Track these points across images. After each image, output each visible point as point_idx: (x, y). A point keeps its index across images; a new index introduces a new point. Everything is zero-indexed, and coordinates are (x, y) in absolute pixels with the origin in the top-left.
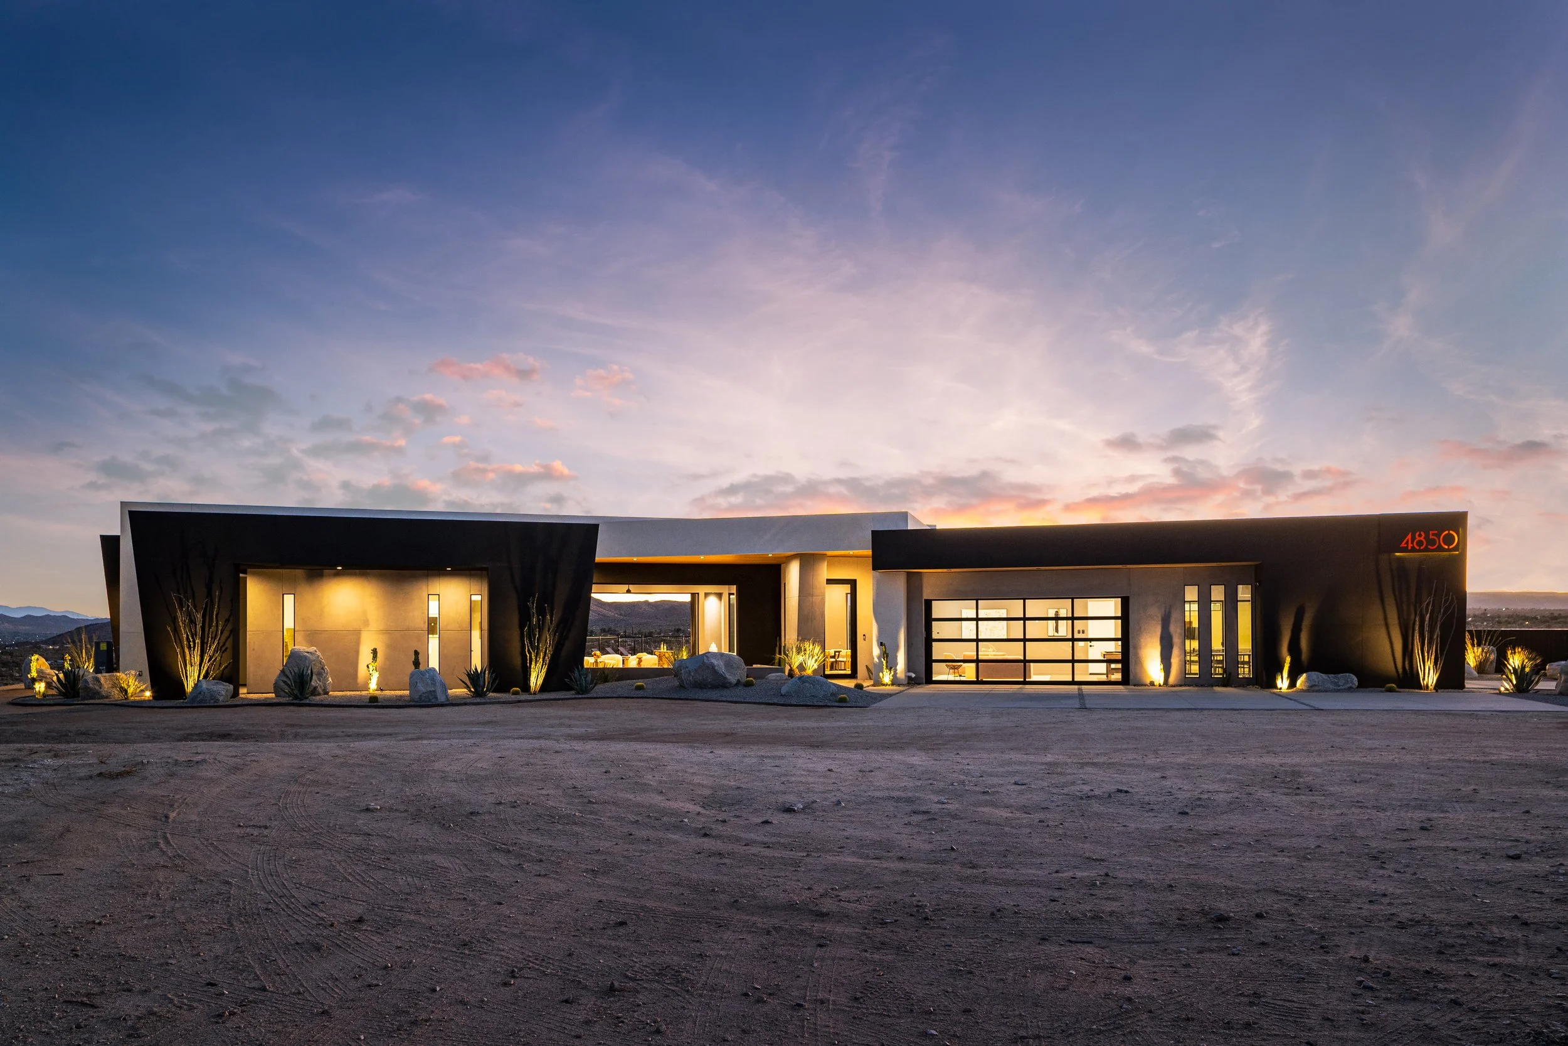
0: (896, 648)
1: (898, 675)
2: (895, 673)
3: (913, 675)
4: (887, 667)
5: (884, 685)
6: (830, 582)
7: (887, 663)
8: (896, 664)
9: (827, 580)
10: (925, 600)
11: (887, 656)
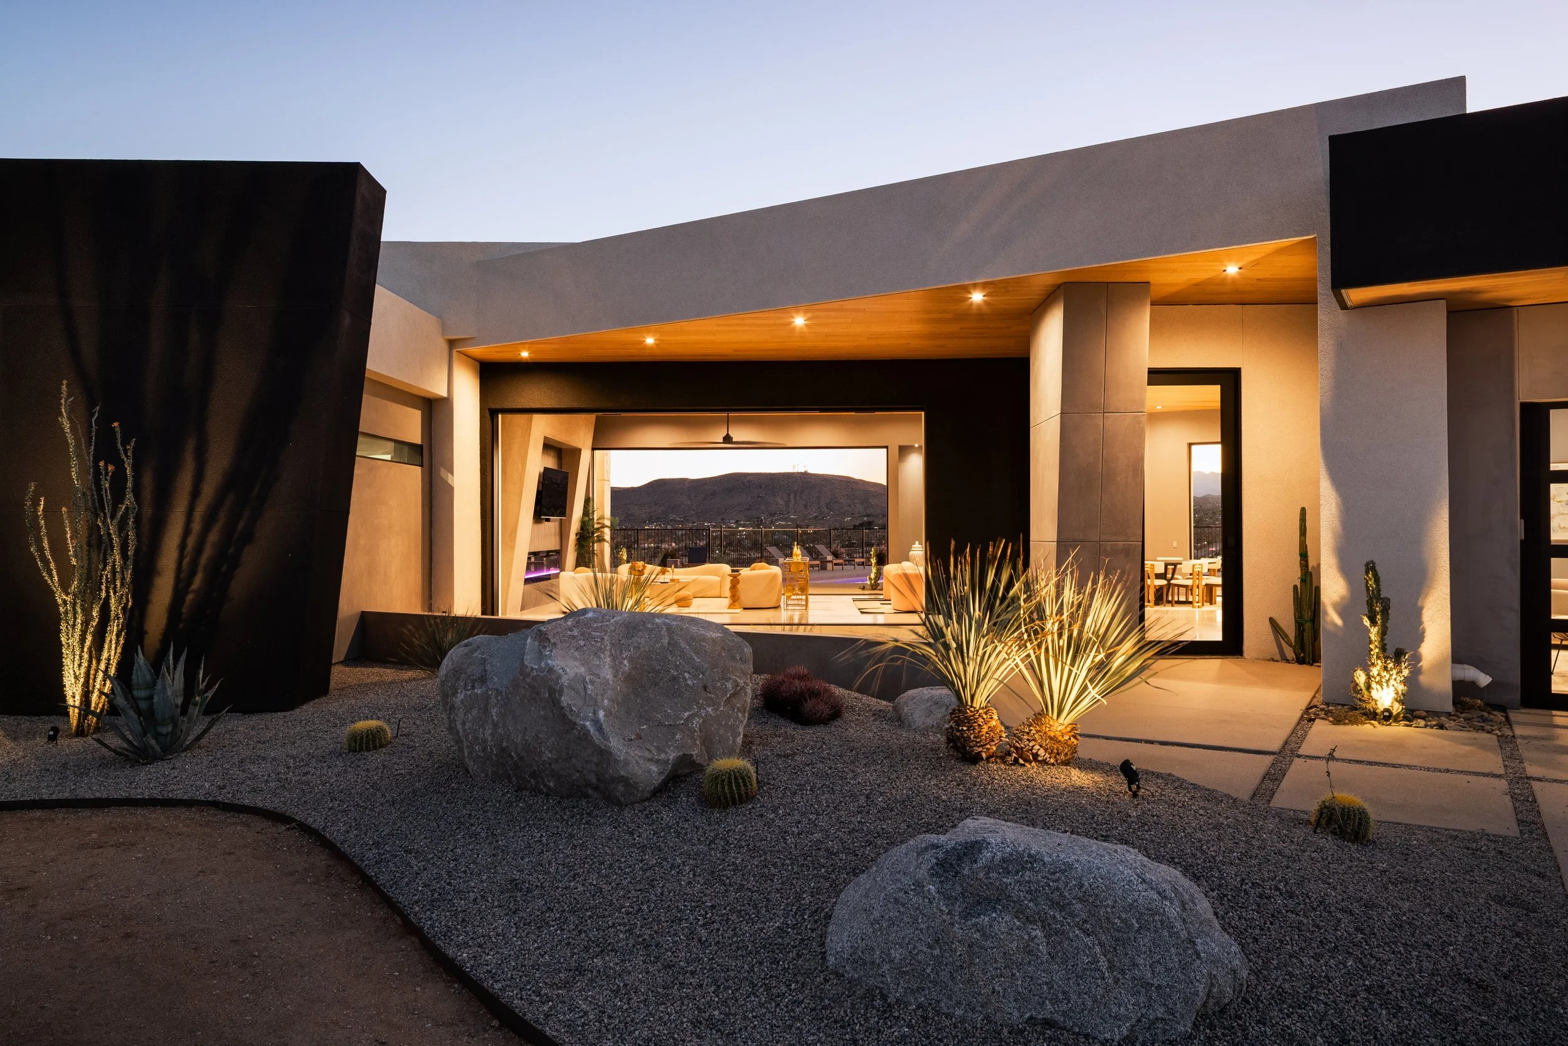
0: (1420, 582)
1: (1423, 679)
2: (1416, 671)
3: (1484, 680)
4: (1383, 648)
5: (1372, 715)
6: (1159, 376)
7: (1383, 633)
8: (1420, 638)
9: (1152, 372)
10: (1524, 406)
11: (1385, 612)
